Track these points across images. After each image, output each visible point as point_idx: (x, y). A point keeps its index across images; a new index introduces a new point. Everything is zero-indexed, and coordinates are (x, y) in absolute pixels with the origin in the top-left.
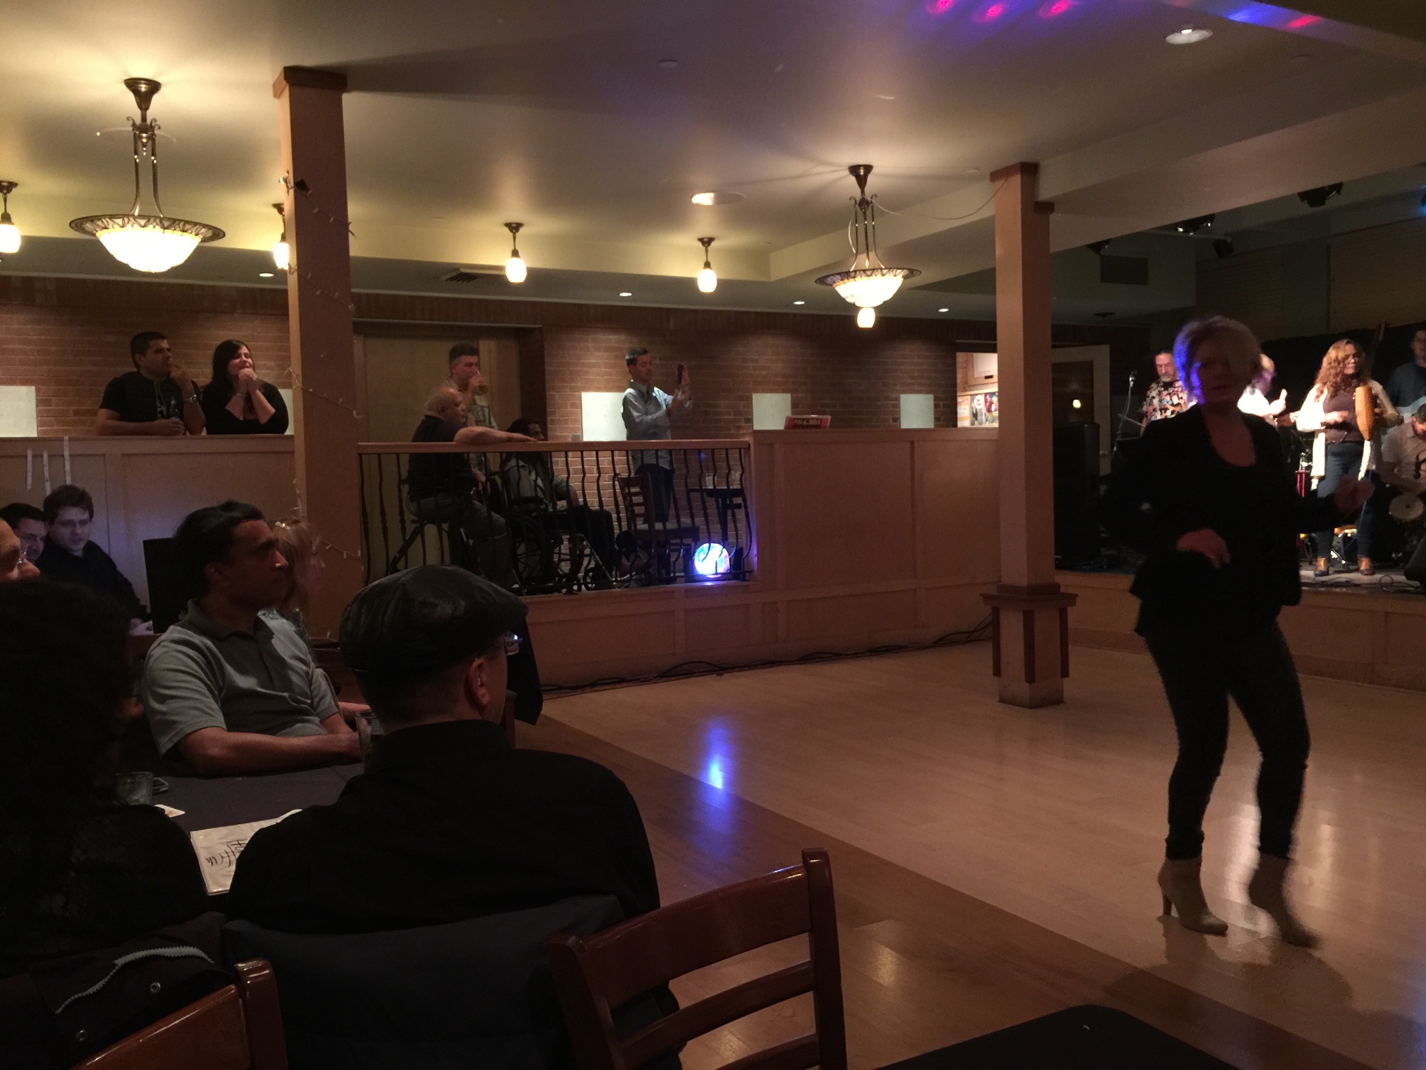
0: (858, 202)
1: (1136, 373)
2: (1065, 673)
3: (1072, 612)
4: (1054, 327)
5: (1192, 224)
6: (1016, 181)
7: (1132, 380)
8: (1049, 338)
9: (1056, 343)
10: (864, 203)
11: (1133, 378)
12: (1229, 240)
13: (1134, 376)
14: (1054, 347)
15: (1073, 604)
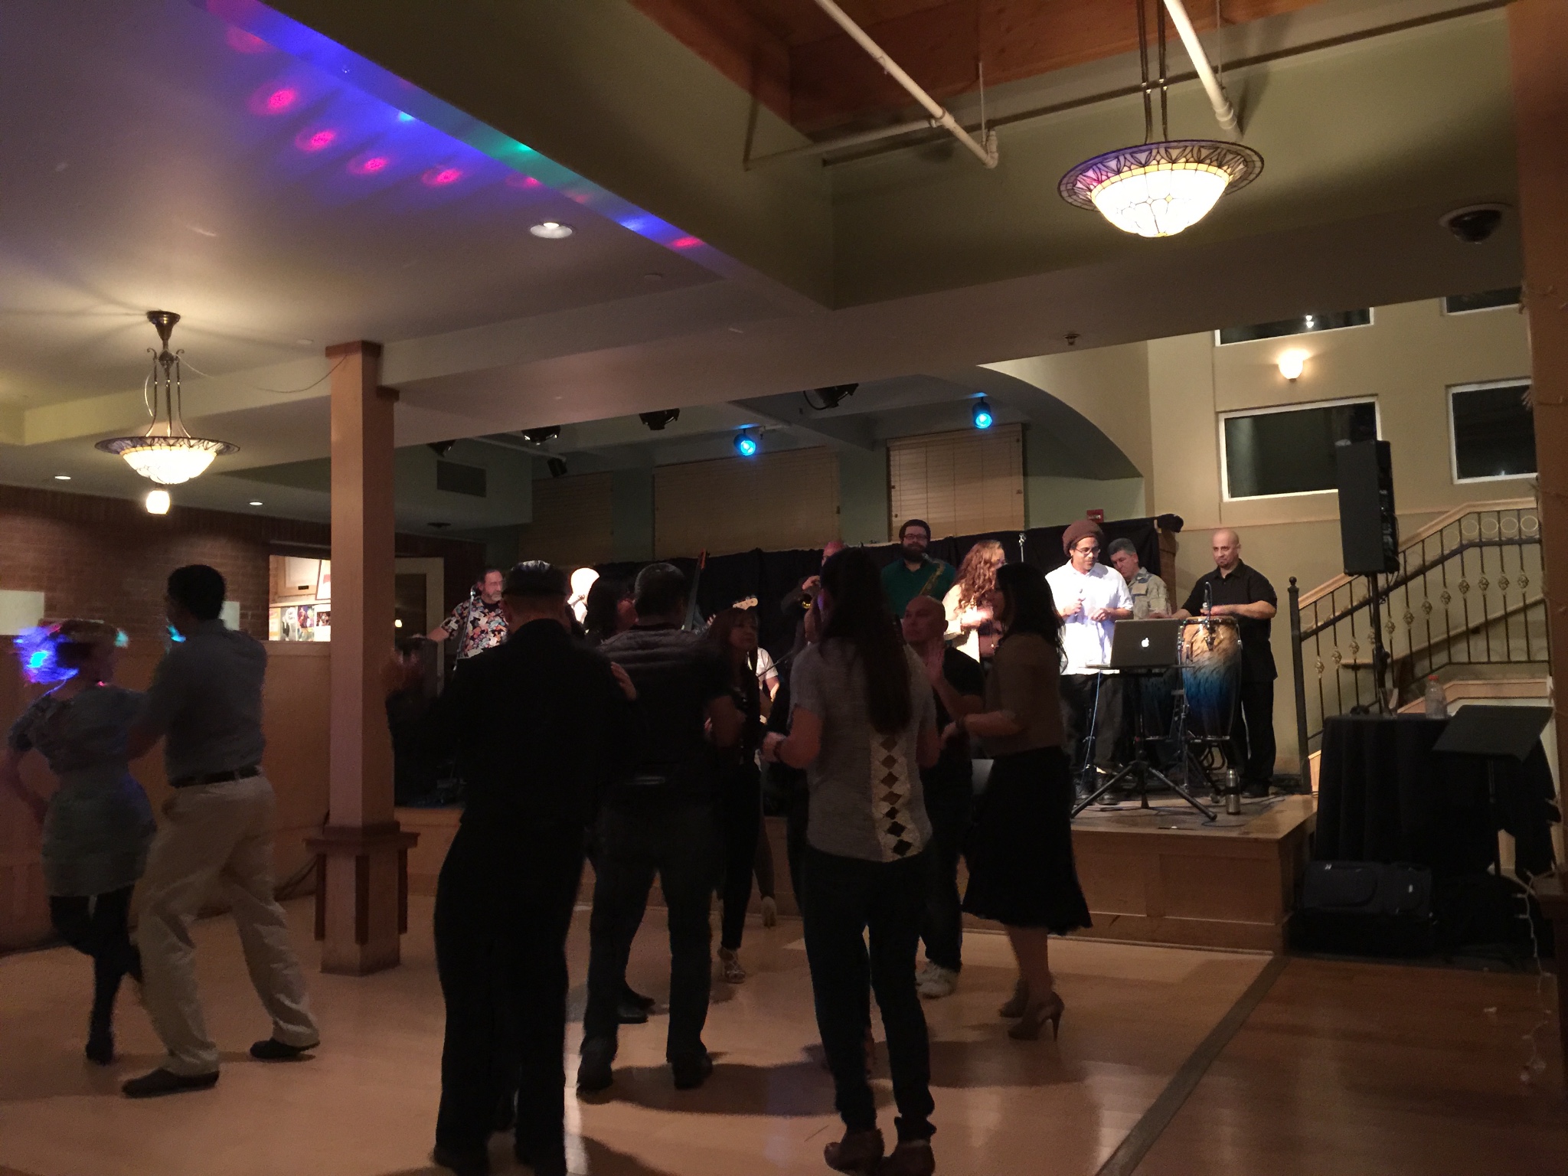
0: (158, 355)
3: (412, 854)
5: (540, 434)
6: (356, 361)
9: (399, 554)
10: (166, 358)
12: (564, 459)
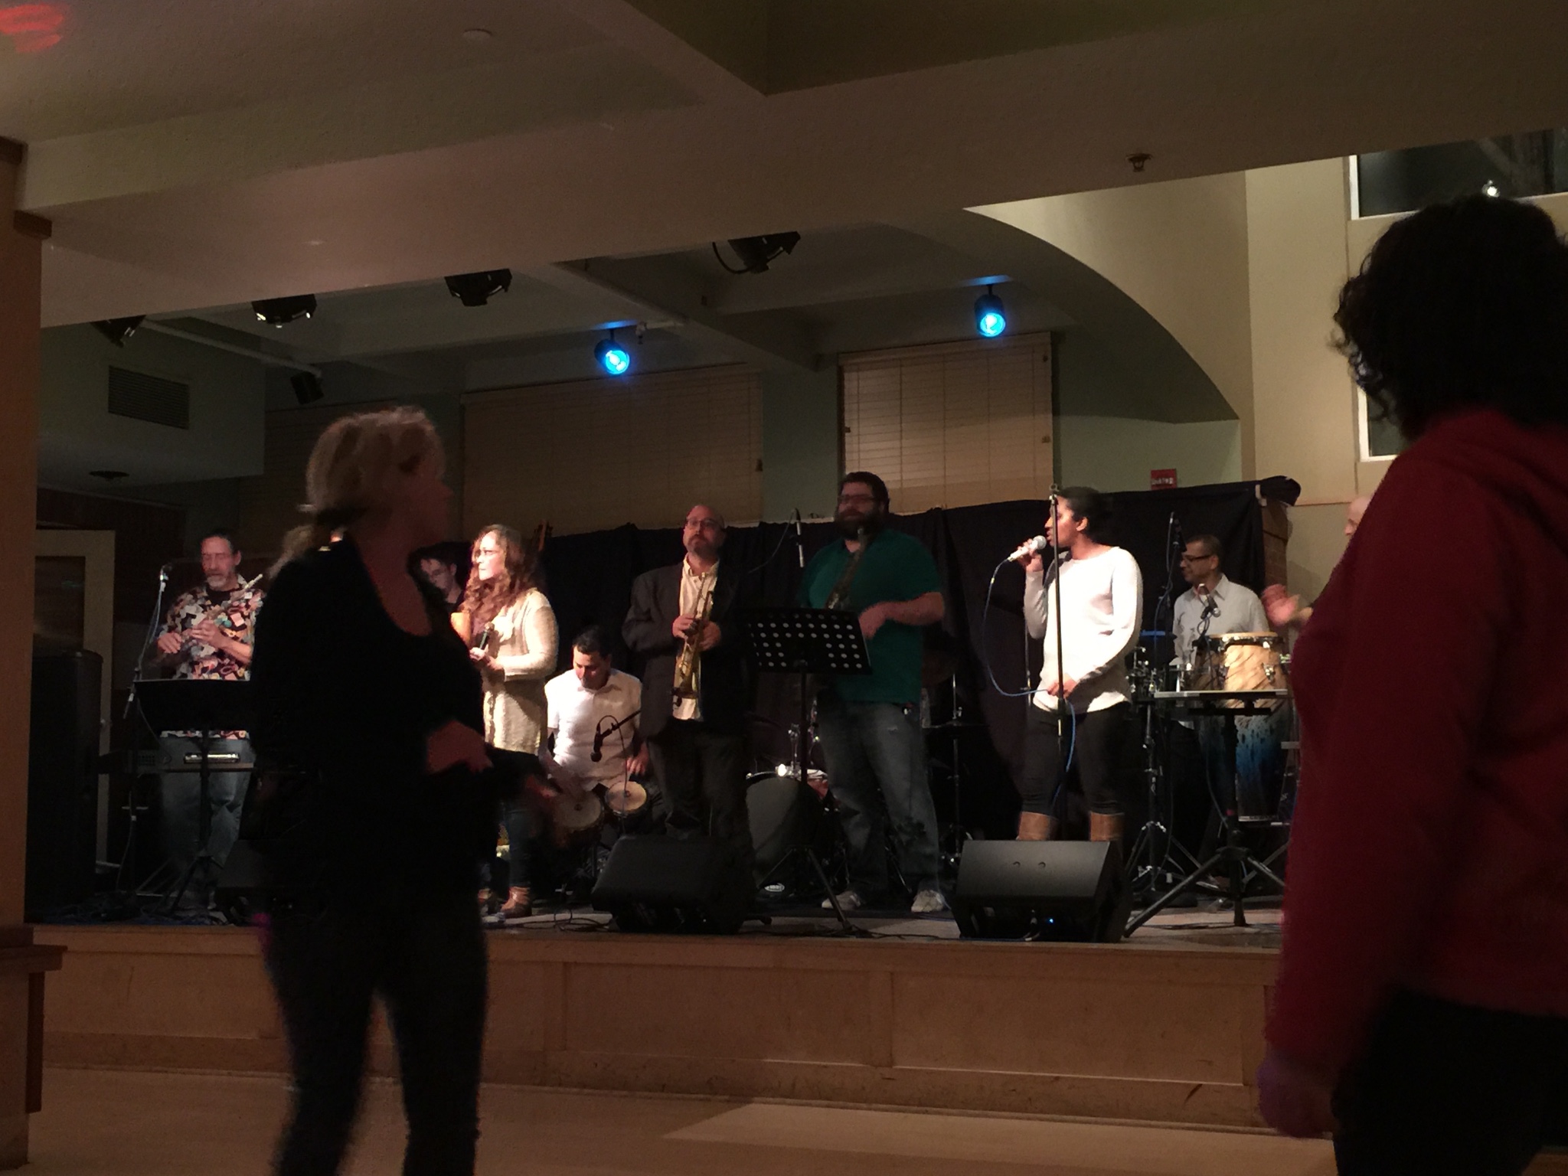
1: (170, 568)
2: (33, 1103)
3: (52, 981)
4: (41, 492)
5: (282, 309)
7: (164, 581)
8: (34, 514)
9: (44, 523)
11: (167, 578)
12: (318, 374)
13: (166, 573)
14: (39, 527)
15: (57, 966)
